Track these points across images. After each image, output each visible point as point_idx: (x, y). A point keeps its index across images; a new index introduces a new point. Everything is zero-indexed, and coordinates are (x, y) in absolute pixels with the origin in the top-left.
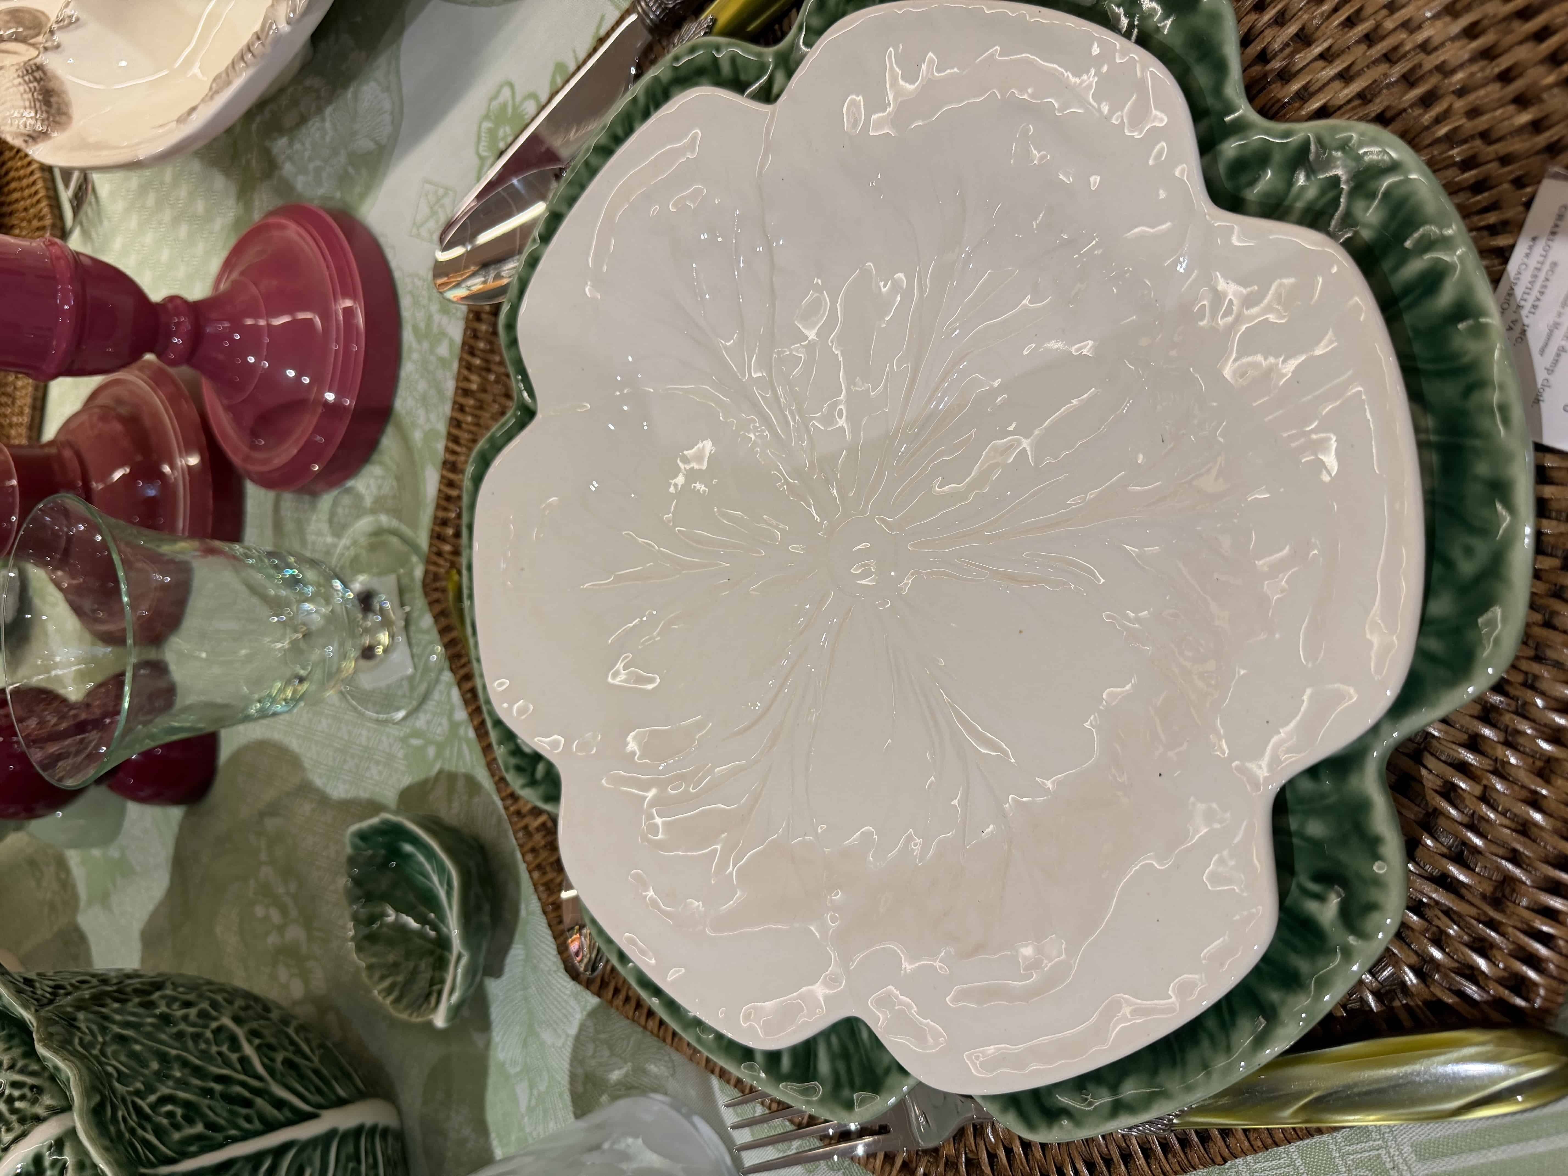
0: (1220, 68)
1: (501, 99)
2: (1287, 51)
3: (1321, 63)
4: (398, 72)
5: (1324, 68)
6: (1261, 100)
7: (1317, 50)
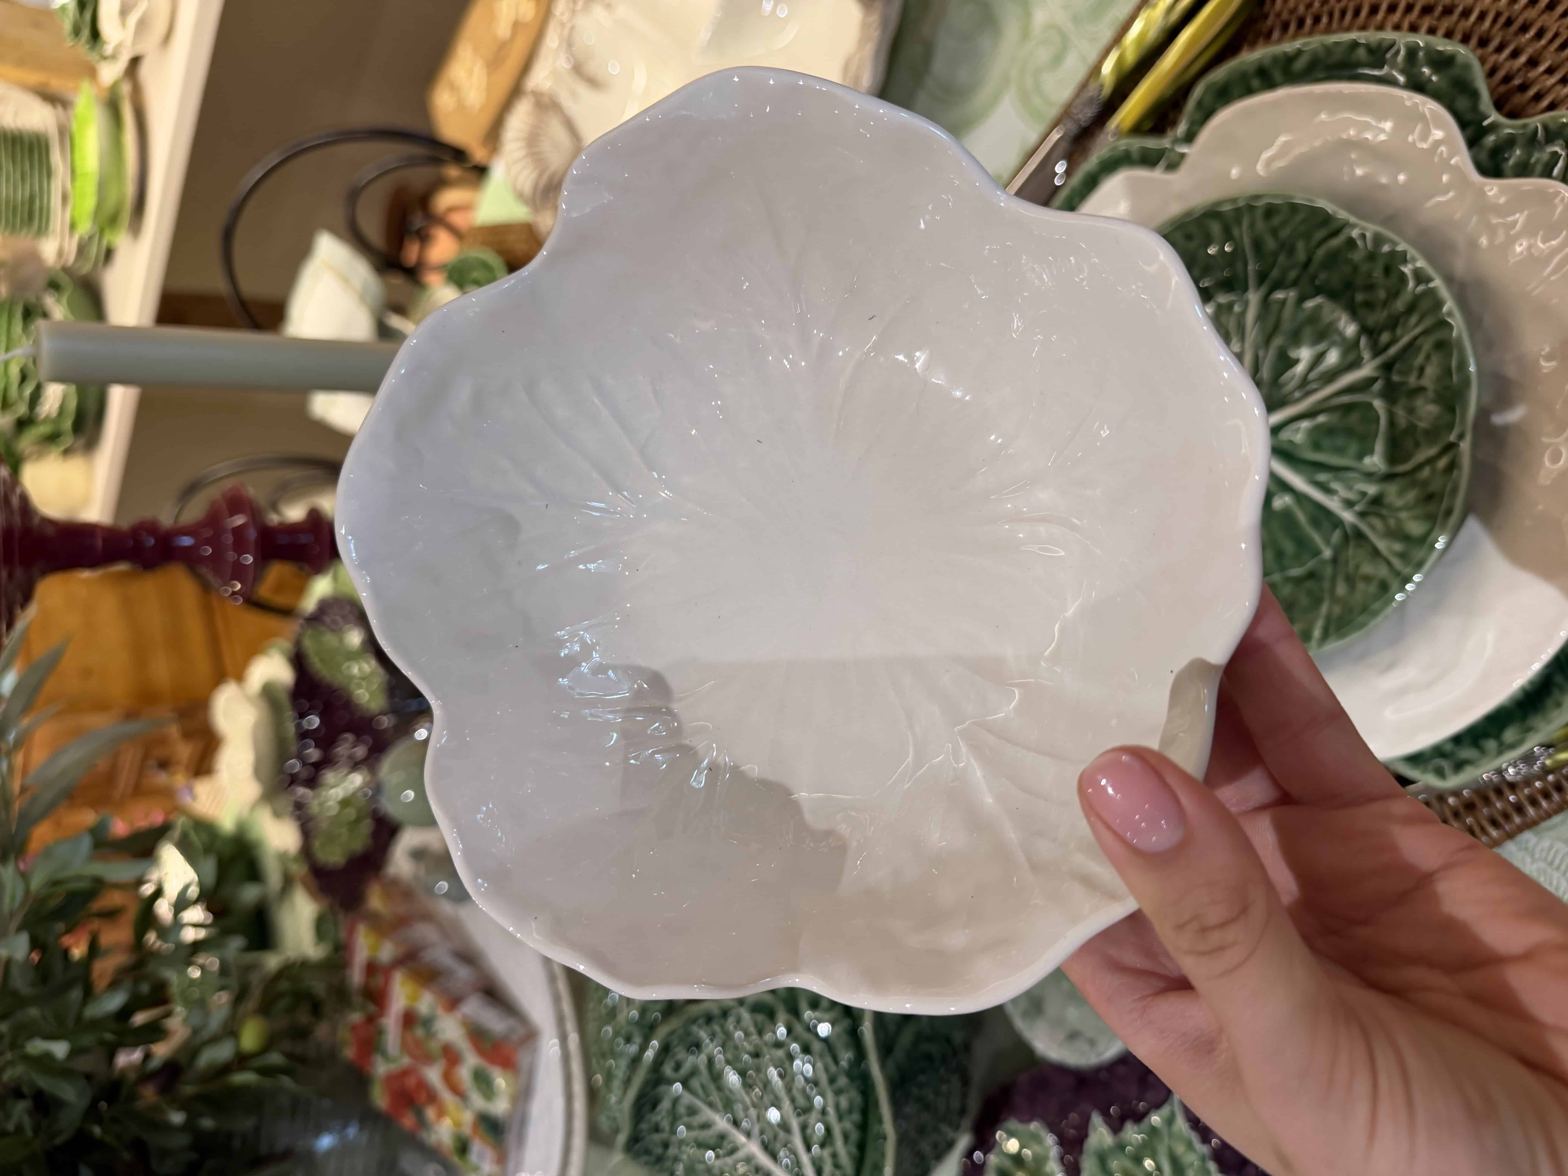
0: (1475, 95)
2: (1521, 73)
3: (1546, 76)
5: (1547, 79)
6: (1508, 108)
7: (1542, 68)
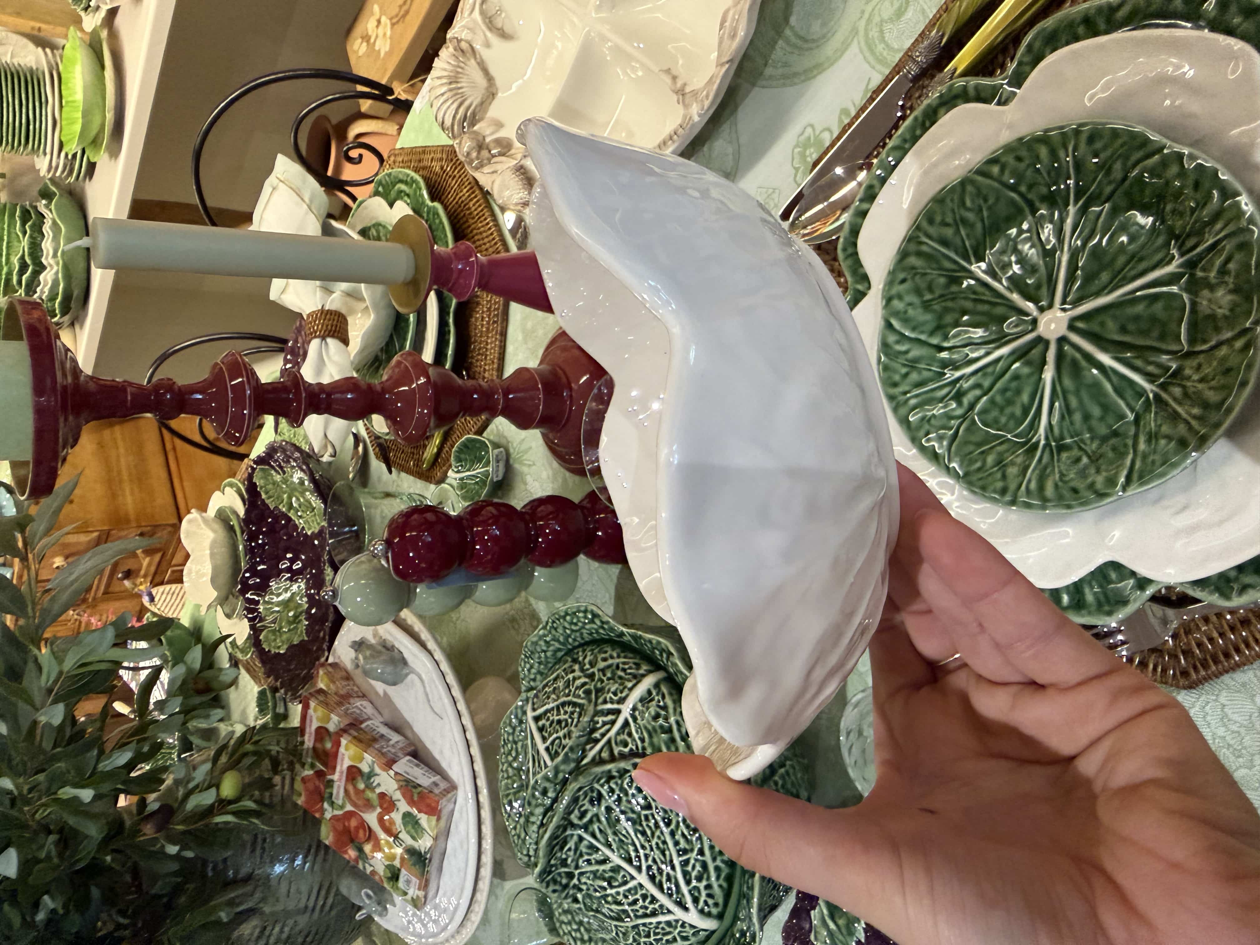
1: (806, 134)
4: (736, 132)
